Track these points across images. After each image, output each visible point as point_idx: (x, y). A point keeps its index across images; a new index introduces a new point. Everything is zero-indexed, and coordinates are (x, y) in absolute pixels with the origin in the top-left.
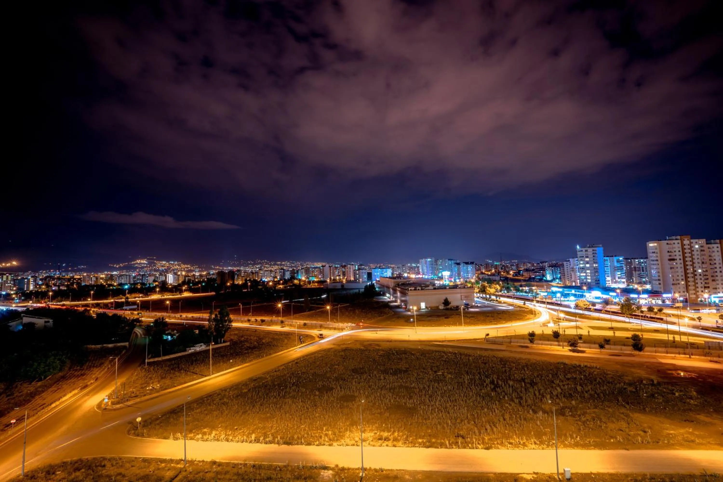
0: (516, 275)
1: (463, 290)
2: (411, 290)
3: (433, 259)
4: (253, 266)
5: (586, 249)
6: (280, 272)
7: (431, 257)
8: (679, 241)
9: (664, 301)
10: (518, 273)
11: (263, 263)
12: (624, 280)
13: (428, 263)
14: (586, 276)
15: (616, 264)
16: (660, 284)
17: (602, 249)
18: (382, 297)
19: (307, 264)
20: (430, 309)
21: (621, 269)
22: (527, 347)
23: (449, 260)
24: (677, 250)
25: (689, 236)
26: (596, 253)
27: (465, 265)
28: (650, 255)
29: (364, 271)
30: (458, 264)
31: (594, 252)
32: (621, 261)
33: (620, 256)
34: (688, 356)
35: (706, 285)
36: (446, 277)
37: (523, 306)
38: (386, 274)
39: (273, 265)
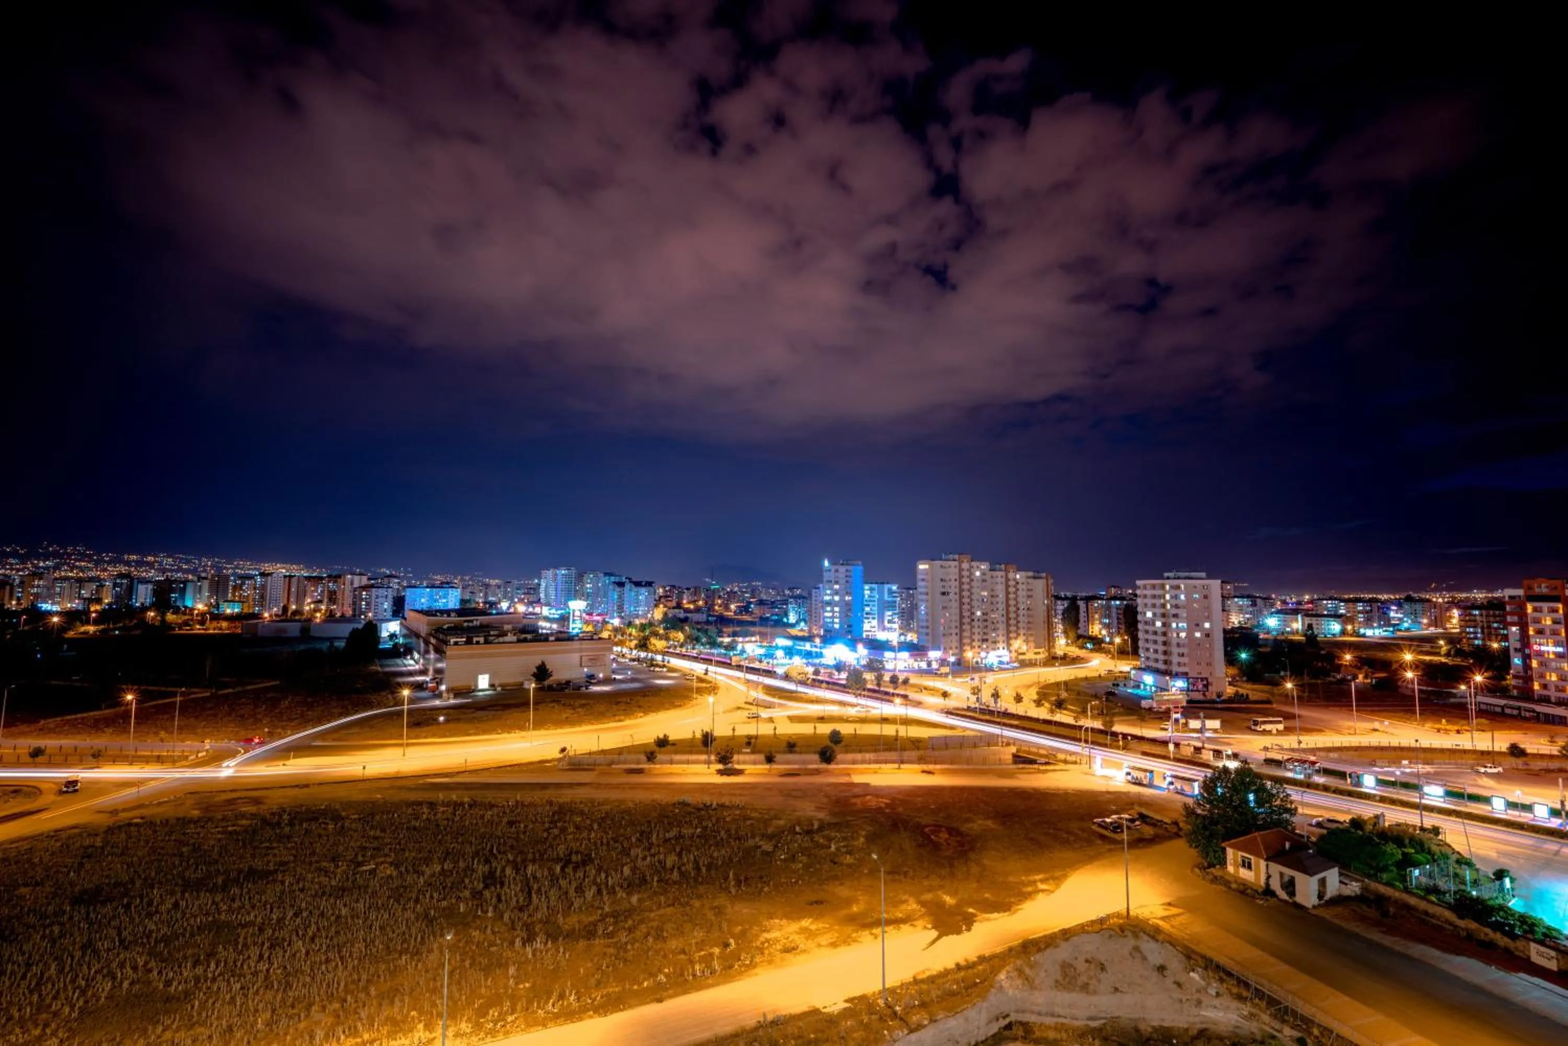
0: (741, 613)
1: (586, 645)
2: (456, 643)
3: (574, 571)
4: (23, 563)
5: (836, 567)
6: (115, 585)
7: (568, 566)
8: (956, 563)
9: (929, 664)
10: (745, 609)
11: (69, 555)
12: (896, 626)
13: (559, 577)
14: (833, 617)
15: (886, 597)
16: (927, 634)
17: (860, 568)
18: (399, 661)
19: (237, 567)
20: (499, 689)
21: (891, 605)
22: (640, 771)
23: (606, 574)
24: (953, 578)
25: (969, 556)
26: (850, 577)
27: (635, 589)
28: (920, 584)
29: (382, 592)
30: (621, 585)
31: (848, 574)
32: (895, 592)
33: (893, 583)
34: (896, 766)
35: (985, 637)
36: (577, 613)
37: (704, 677)
38: (444, 601)
39: (109, 563)
